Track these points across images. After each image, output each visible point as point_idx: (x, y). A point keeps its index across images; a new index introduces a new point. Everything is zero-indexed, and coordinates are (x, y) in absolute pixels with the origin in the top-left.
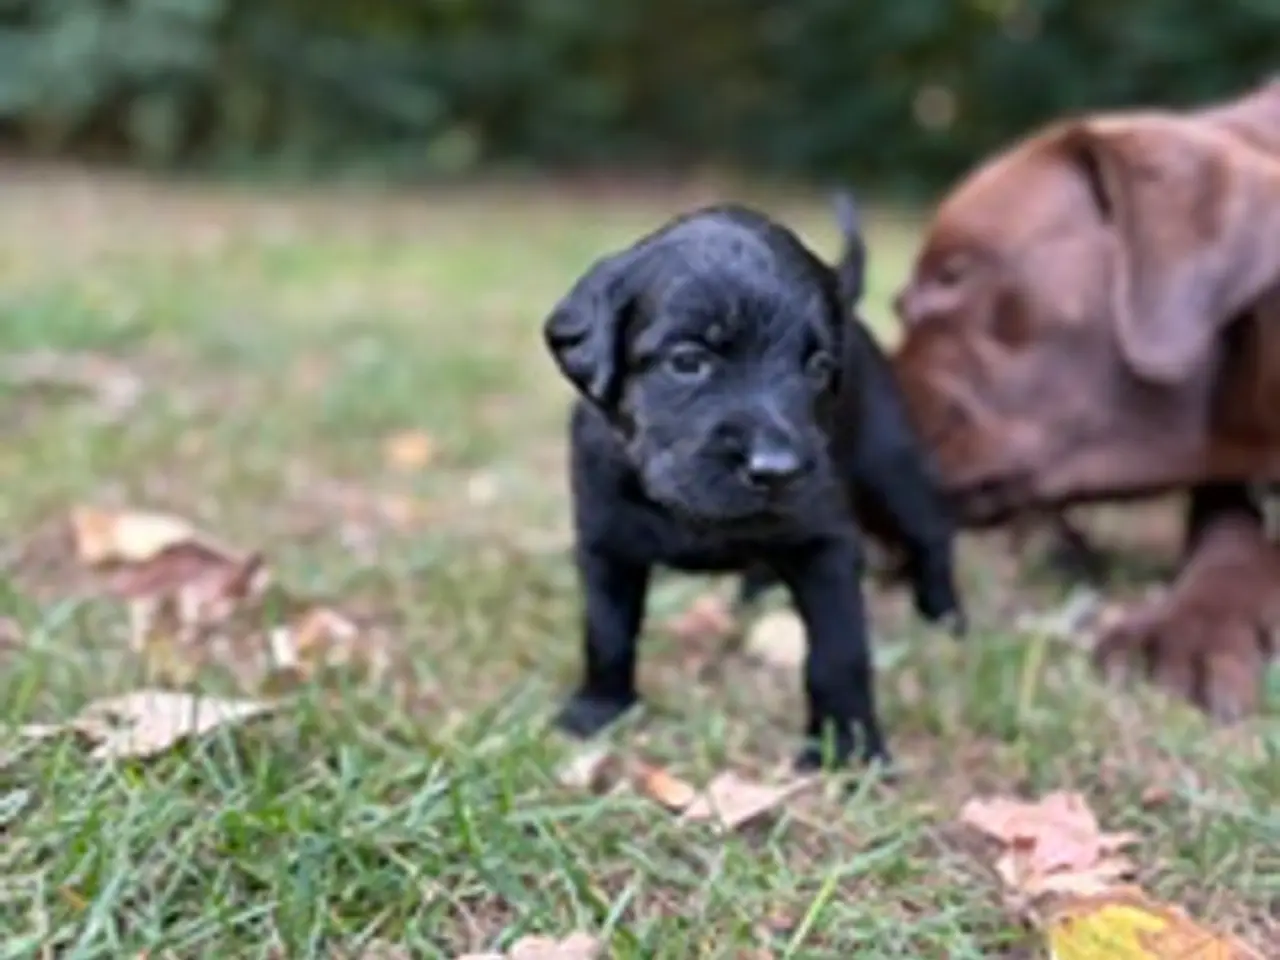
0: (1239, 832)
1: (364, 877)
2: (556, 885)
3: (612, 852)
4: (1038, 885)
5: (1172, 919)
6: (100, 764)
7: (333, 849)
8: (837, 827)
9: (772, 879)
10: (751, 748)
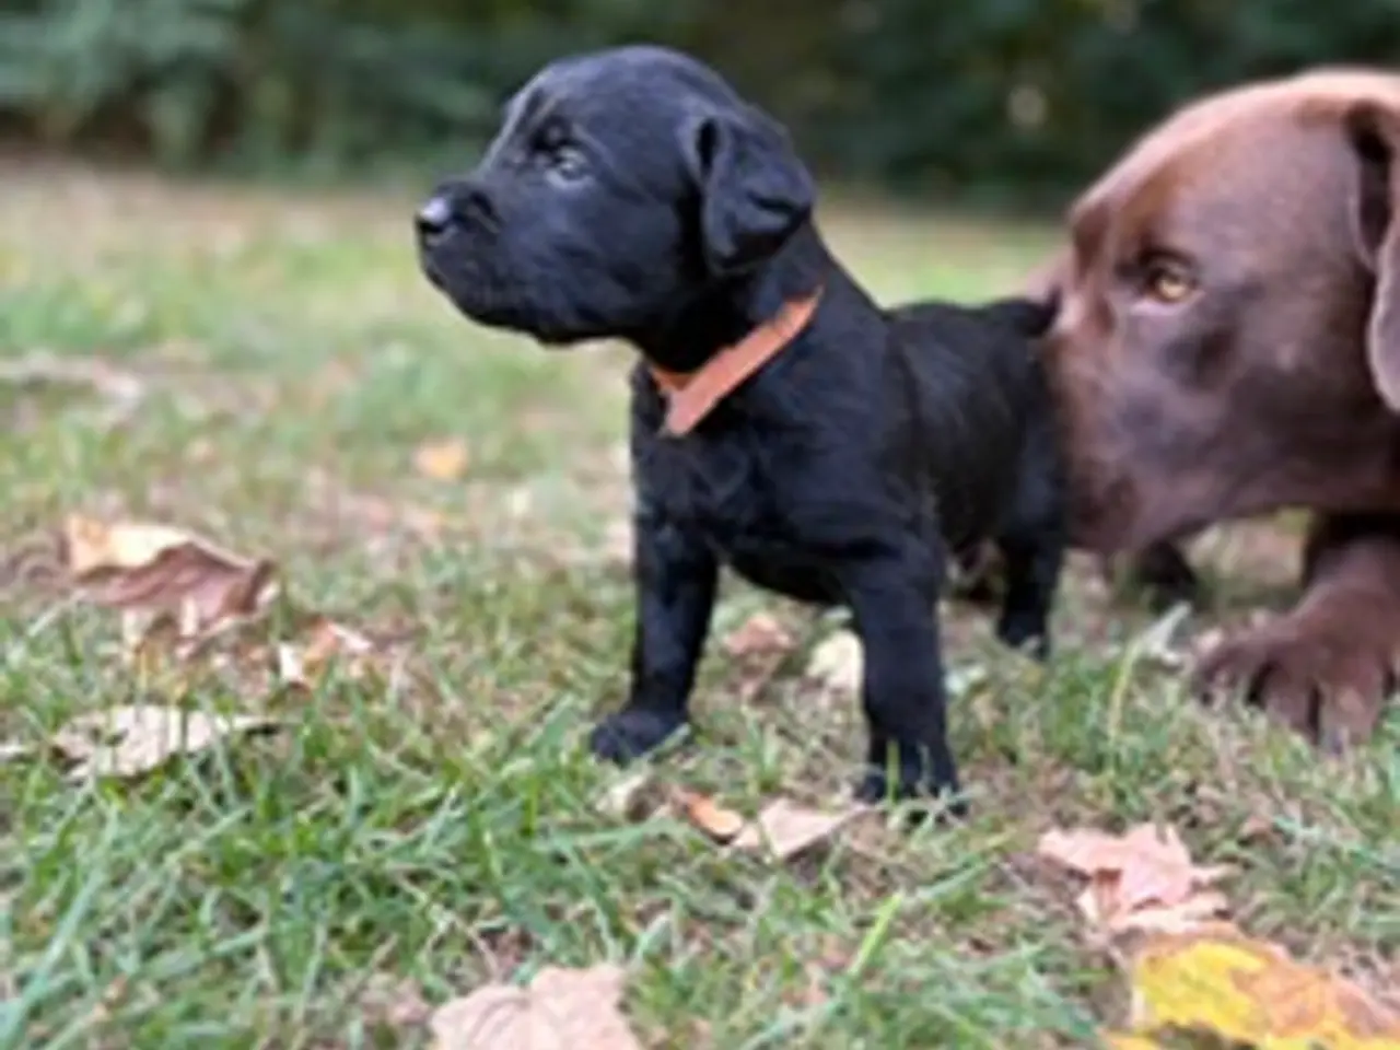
0: (1345, 866)
1: (370, 908)
2: (586, 917)
3: (650, 882)
4: (1122, 922)
5: (1270, 959)
6: (79, 783)
7: (338, 876)
8: (901, 858)
9: (826, 913)
10: (808, 775)
